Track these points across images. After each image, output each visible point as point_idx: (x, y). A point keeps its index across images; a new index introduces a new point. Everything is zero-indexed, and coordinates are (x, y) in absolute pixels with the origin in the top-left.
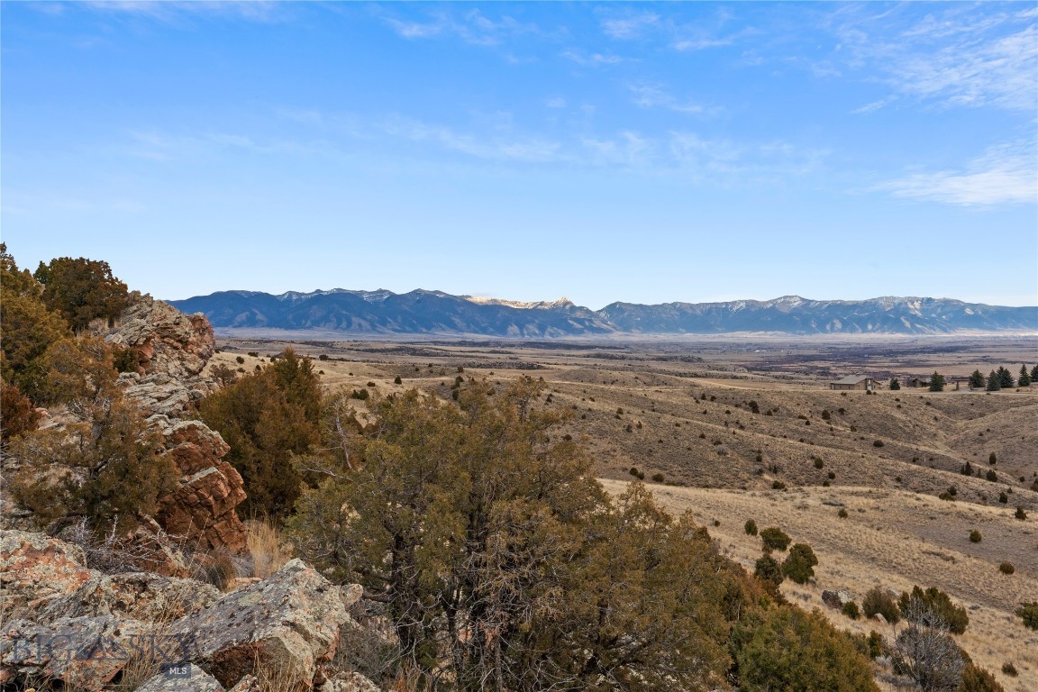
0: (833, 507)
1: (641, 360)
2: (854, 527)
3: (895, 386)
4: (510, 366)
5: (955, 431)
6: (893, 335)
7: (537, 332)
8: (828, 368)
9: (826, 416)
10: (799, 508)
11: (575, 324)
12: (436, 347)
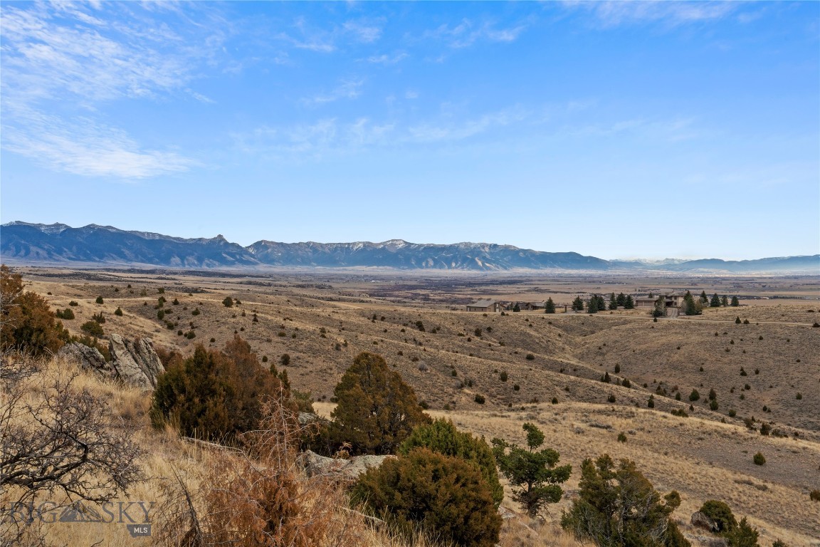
1: (285, 287)
3: (516, 308)
4: (177, 290)
5: (576, 346)
6: (470, 271)
7: (196, 263)
8: (428, 295)
9: (478, 333)
11: (228, 257)
12: (109, 273)
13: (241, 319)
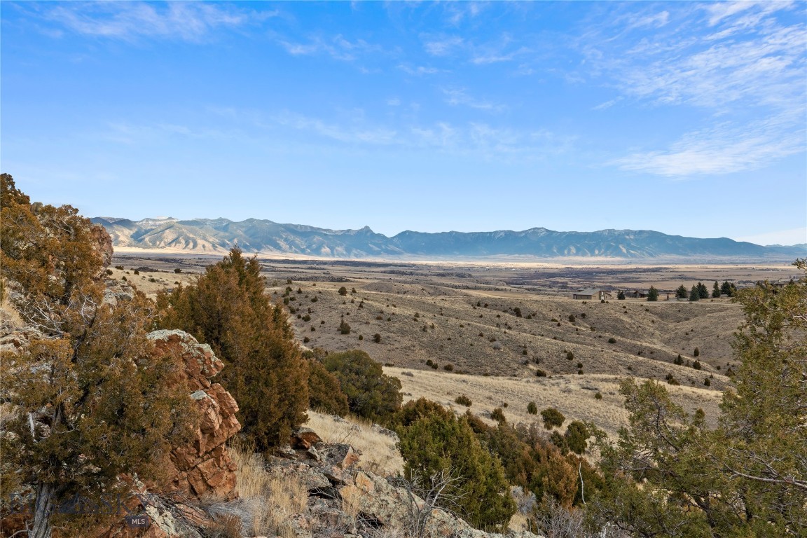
0: (590, 391)
1: (425, 275)
2: (608, 407)
3: (621, 297)
4: (324, 279)
5: (667, 331)
6: (613, 259)
7: (344, 253)
8: (566, 283)
9: (572, 319)
10: (565, 392)
11: (374, 247)
12: (265, 264)
13: (349, 306)
